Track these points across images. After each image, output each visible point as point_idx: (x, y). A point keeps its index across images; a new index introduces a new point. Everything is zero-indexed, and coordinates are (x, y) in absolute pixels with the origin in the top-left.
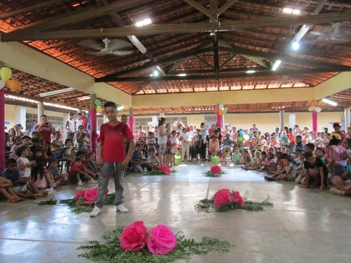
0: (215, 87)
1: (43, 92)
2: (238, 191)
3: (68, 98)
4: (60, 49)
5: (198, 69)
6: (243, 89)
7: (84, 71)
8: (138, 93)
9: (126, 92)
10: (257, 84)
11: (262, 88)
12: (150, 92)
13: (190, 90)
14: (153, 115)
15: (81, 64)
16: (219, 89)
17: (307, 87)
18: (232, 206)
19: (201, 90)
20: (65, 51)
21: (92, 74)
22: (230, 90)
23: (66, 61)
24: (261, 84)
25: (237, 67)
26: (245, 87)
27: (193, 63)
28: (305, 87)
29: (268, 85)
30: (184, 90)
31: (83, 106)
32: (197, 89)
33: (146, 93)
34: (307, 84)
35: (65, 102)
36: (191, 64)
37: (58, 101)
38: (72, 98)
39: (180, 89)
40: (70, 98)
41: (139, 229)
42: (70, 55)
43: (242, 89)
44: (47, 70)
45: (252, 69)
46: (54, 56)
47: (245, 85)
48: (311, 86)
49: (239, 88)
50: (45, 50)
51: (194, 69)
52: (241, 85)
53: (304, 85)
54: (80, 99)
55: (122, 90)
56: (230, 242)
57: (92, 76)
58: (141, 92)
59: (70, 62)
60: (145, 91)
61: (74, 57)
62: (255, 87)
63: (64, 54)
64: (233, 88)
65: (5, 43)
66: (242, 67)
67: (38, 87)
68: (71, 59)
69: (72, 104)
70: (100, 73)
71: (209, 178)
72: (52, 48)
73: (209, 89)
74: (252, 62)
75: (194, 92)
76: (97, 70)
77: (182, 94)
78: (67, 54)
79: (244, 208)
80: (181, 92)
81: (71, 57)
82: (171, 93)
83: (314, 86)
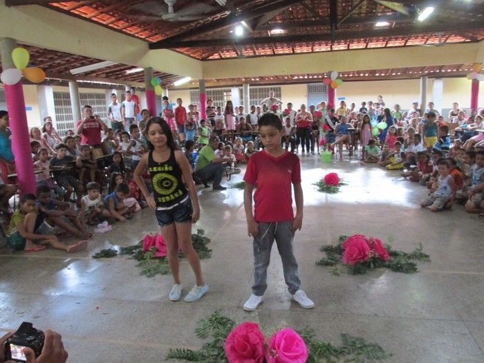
0: (327, 45)
1: (74, 67)
2: (378, 239)
3: (110, 72)
4: (94, 6)
5: (303, 20)
6: (368, 47)
7: (132, 33)
8: (210, 58)
9: (195, 58)
10: (390, 40)
11: (397, 44)
12: (228, 55)
13: (287, 51)
14: (232, 86)
15: (127, 24)
16: (331, 48)
17: (468, 42)
18: (372, 265)
19: (305, 51)
20: (103, 7)
21: (143, 37)
22: (348, 49)
23: (104, 23)
24: (396, 39)
25: (363, 15)
26: (371, 45)
27: (295, 12)
28: (464, 42)
29: (407, 41)
30: (280, 51)
31: (133, 81)
32: (298, 50)
33: (223, 57)
34: (467, 38)
35: (107, 77)
36: (291, 12)
37: (97, 77)
38: (117, 71)
39: (273, 50)
40: (114, 71)
41: (252, 337)
42: (111, 13)
43: (366, 48)
44: (79, 41)
45: (384, 18)
46: (87, 17)
47: (371, 42)
48: (474, 40)
49: (362, 46)
50: (75, 9)
51: (296, 20)
52: (365, 41)
53: (463, 40)
54: (129, 72)
55: (189, 56)
56: (383, 345)
57: (144, 40)
58: (216, 56)
59: (112, 23)
60: (222, 54)
61: (116, 15)
62: (386, 44)
63: (102, 13)
64: (354, 46)
65: (13, 9)
66: (369, 15)
67: (68, 61)
68: (113, 19)
69: (116, 78)
70: (156, 34)
71: (323, 195)
72: (83, 5)
73: (317, 49)
74: (386, 7)
75: (294, 53)
76: (151, 31)
77: (277, 57)
78: (107, 13)
79: (389, 267)
80: (274, 55)
81: (113, 16)
82: (260, 56)
83: (477, 41)
